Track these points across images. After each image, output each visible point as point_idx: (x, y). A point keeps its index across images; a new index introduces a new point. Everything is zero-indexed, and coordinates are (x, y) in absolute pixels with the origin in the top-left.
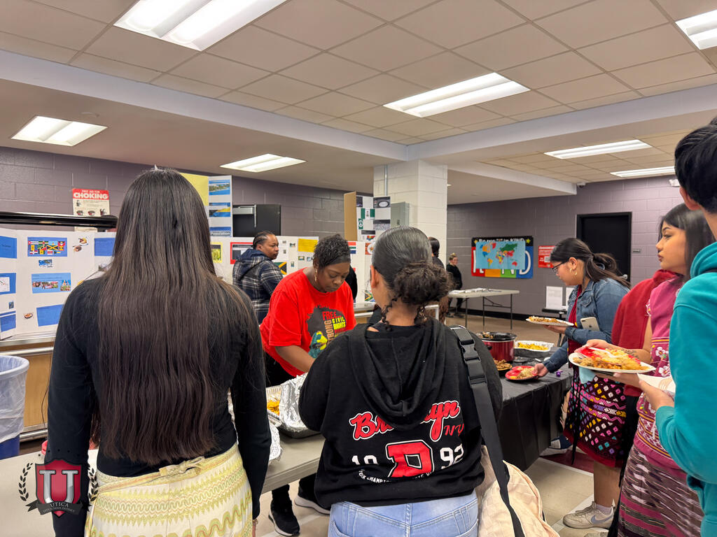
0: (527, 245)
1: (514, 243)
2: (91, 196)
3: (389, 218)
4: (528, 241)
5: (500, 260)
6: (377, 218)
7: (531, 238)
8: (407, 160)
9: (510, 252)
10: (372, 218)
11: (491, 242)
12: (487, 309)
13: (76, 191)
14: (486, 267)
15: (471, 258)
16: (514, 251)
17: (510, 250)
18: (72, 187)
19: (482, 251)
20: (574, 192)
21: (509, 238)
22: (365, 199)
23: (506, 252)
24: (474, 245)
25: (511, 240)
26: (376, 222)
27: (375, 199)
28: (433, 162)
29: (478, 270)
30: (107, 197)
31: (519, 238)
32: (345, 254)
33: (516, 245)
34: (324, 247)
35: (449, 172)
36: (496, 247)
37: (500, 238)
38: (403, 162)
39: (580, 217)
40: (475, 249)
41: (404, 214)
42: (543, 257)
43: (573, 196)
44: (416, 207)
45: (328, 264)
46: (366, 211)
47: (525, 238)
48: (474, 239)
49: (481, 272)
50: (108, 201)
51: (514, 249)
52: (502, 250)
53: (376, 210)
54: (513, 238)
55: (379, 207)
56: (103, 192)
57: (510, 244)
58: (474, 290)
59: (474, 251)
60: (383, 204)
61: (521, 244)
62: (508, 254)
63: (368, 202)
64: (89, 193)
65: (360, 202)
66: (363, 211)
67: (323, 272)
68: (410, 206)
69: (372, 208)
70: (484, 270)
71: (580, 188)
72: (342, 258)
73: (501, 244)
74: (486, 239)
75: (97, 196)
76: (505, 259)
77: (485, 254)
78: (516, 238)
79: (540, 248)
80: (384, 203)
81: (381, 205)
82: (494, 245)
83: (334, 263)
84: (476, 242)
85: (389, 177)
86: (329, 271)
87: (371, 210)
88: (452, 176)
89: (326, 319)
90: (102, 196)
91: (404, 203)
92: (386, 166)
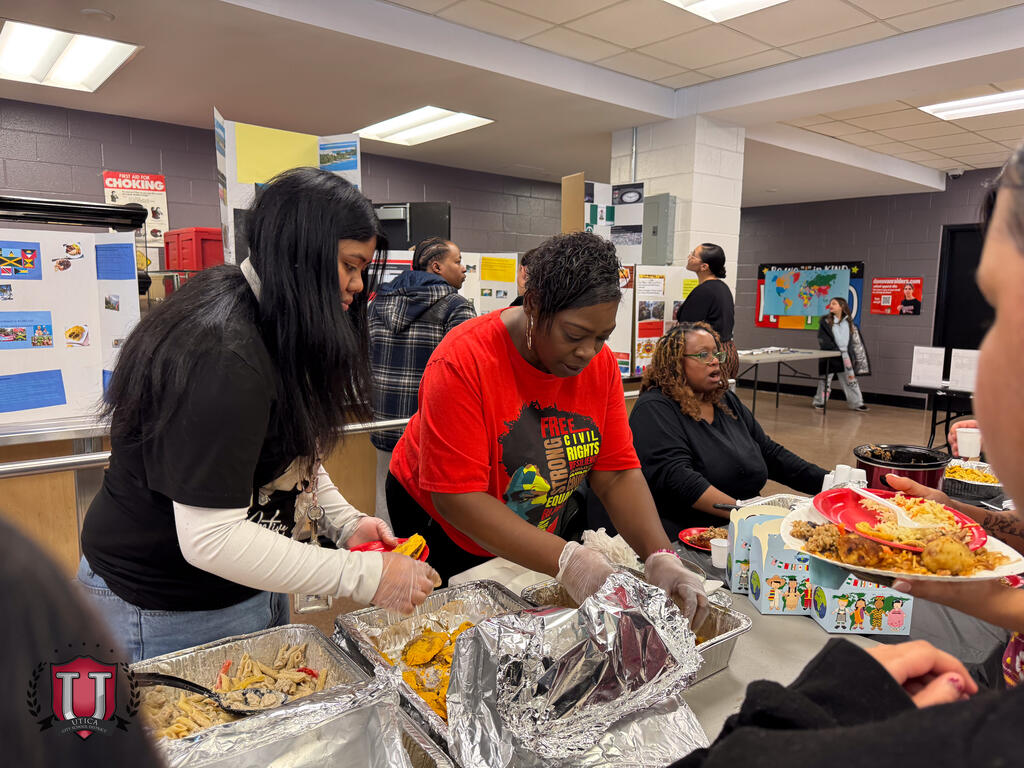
0: (853, 276)
1: (831, 273)
2: (135, 184)
3: (640, 222)
4: (855, 270)
5: (806, 301)
6: (619, 221)
7: (860, 265)
8: (674, 117)
9: (823, 287)
10: (610, 223)
11: (791, 271)
12: (783, 380)
13: (108, 175)
14: (780, 312)
15: (755, 298)
16: (830, 286)
17: (822, 284)
18: (103, 169)
19: (775, 285)
20: (942, 187)
21: (822, 266)
22: (598, 187)
23: (816, 287)
24: (762, 277)
25: (826, 268)
26: (616, 230)
27: (616, 188)
28: (722, 121)
29: (766, 318)
30: (162, 187)
31: (839, 264)
32: (607, 279)
33: (834, 277)
34: (555, 262)
35: (748, 142)
36: (800, 279)
37: (806, 265)
38: (666, 120)
39: (949, 230)
40: (763, 284)
41: (667, 216)
42: (879, 296)
43: (938, 194)
44: (688, 203)
45: (565, 307)
46: (599, 210)
47: (850, 265)
48: (762, 267)
49: (772, 320)
50: (164, 193)
51: (831, 283)
52: (810, 284)
53: (618, 208)
54: (829, 264)
55: (622, 202)
56: (154, 178)
57: (823, 274)
58: (766, 350)
59: (762, 287)
60: (631, 196)
61: (843, 274)
62: (820, 290)
63: (603, 195)
64: (131, 179)
65: (589, 193)
66: (594, 209)
67: (549, 327)
68: (678, 201)
69: (611, 205)
70: (776, 317)
71: (952, 180)
72: (600, 290)
73: (808, 275)
74: (783, 266)
75: (146, 184)
76: (815, 298)
77: (780, 291)
78: (835, 264)
79: (875, 281)
80: (632, 194)
81: (626, 198)
82: (796, 277)
83: (579, 307)
84: (765, 271)
85: (639, 151)
86: (564, 326)
87: (607, 208)
88: (753, 150)
89: (549, 436)
90: (153, 185)
91: (668, 194)
92: (636, 128)
